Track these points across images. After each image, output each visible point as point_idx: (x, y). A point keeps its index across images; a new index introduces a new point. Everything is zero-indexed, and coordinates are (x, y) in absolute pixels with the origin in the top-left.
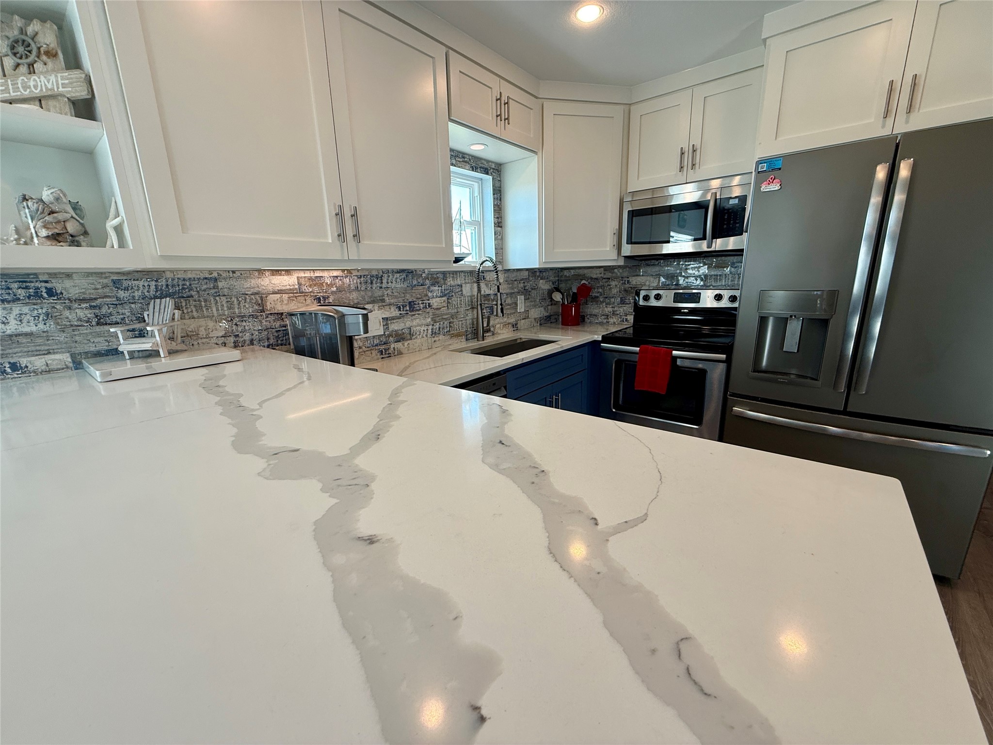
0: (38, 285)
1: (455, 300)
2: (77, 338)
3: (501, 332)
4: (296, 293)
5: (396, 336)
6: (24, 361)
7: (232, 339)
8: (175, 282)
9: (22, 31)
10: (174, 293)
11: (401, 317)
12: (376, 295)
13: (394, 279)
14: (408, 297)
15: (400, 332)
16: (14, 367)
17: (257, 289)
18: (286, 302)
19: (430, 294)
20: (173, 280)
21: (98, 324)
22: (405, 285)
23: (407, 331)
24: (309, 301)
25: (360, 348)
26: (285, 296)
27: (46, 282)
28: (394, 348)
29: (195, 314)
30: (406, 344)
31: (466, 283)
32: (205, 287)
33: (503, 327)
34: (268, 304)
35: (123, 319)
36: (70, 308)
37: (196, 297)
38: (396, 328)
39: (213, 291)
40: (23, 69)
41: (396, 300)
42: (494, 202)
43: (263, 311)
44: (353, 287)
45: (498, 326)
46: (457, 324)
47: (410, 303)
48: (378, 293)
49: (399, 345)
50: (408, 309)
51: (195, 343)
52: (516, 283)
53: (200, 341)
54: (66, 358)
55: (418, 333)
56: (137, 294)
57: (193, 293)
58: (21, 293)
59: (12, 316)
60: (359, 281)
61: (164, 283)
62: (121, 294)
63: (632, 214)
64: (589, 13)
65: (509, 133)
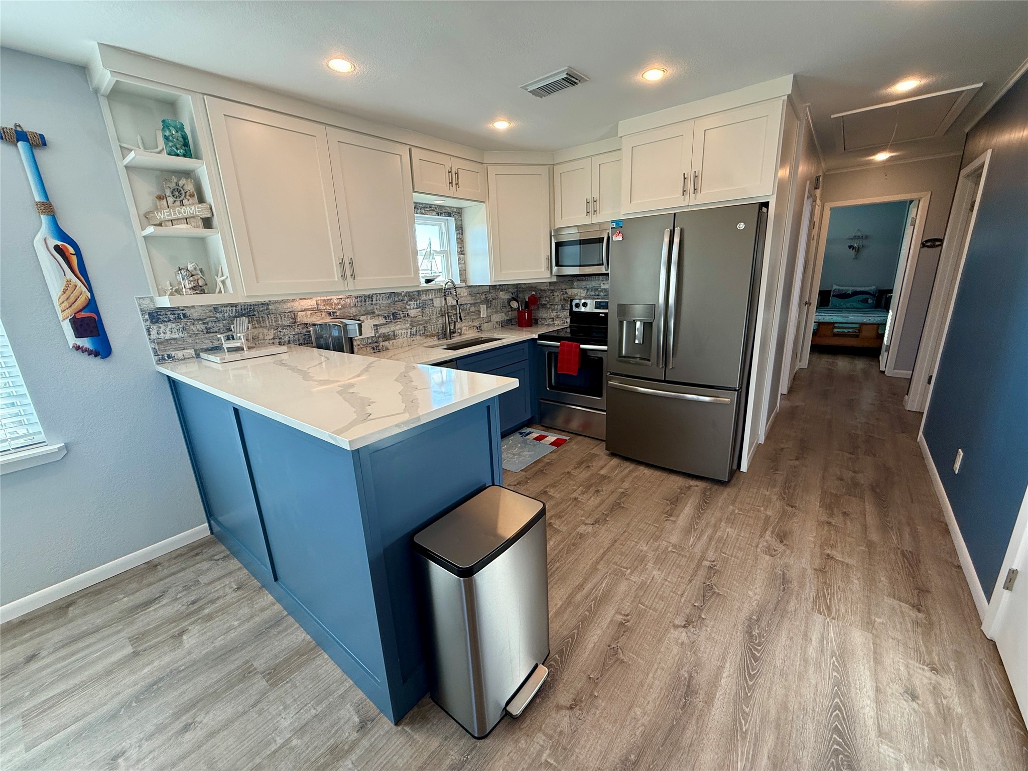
0: (179, 312)
1: (428, 310)
2: (197, 341)
3: (467, 333)
4: (316, 310)
5: (384, 337)
6: (173, 354)
7: (277, 340)
8: (246, 307)
9: (177, 184)
10: (245, 313)
11: (387, 323)
12: (369, 309)
13: (381, 298)
14: (392, 309)
15: (387, 334)
16: (169, 357)
17: (291, 310)
18: (309, 316)
19: (408, 307)
20: (244, 306)
21: (207, 333)
22: (390, 301)
23: (392, 334)
24: (323, 315)
25: (358, 345)
26: (309, 313)
27: (183, 310)
28: (382, 346)
29: (257, 325)
30: (391, 342)
31: (436, 297)
32: (262, 309)
33: (469, 329)
34: (298, 318)
35: (219, 329)
36: (193, 324)
37: (257, 316)
38: (384, 332)
39: (266, 311)
40: (178, 203)
41: (383, 312)
42: (457, 236)
43: (295, 322)
44: (352, 305)
45: (464, 328)
46: (430, 328)
47: (393, 314)
48: (370, 308)
49: (386, 343)
50: (392, 318)
51: (257, 343)
52: (478, 295)
53: (260, 342)
54: (192, 352)
55: (400, 335)
56: (226, 315)
57: (255, 313)
58: (172, 317)
59: (168, 329)
60: (356, 300)
61: (240, 308)
62: (218, 315)
63: (557, 245)
64: (501, 126)
65: (462, 193)
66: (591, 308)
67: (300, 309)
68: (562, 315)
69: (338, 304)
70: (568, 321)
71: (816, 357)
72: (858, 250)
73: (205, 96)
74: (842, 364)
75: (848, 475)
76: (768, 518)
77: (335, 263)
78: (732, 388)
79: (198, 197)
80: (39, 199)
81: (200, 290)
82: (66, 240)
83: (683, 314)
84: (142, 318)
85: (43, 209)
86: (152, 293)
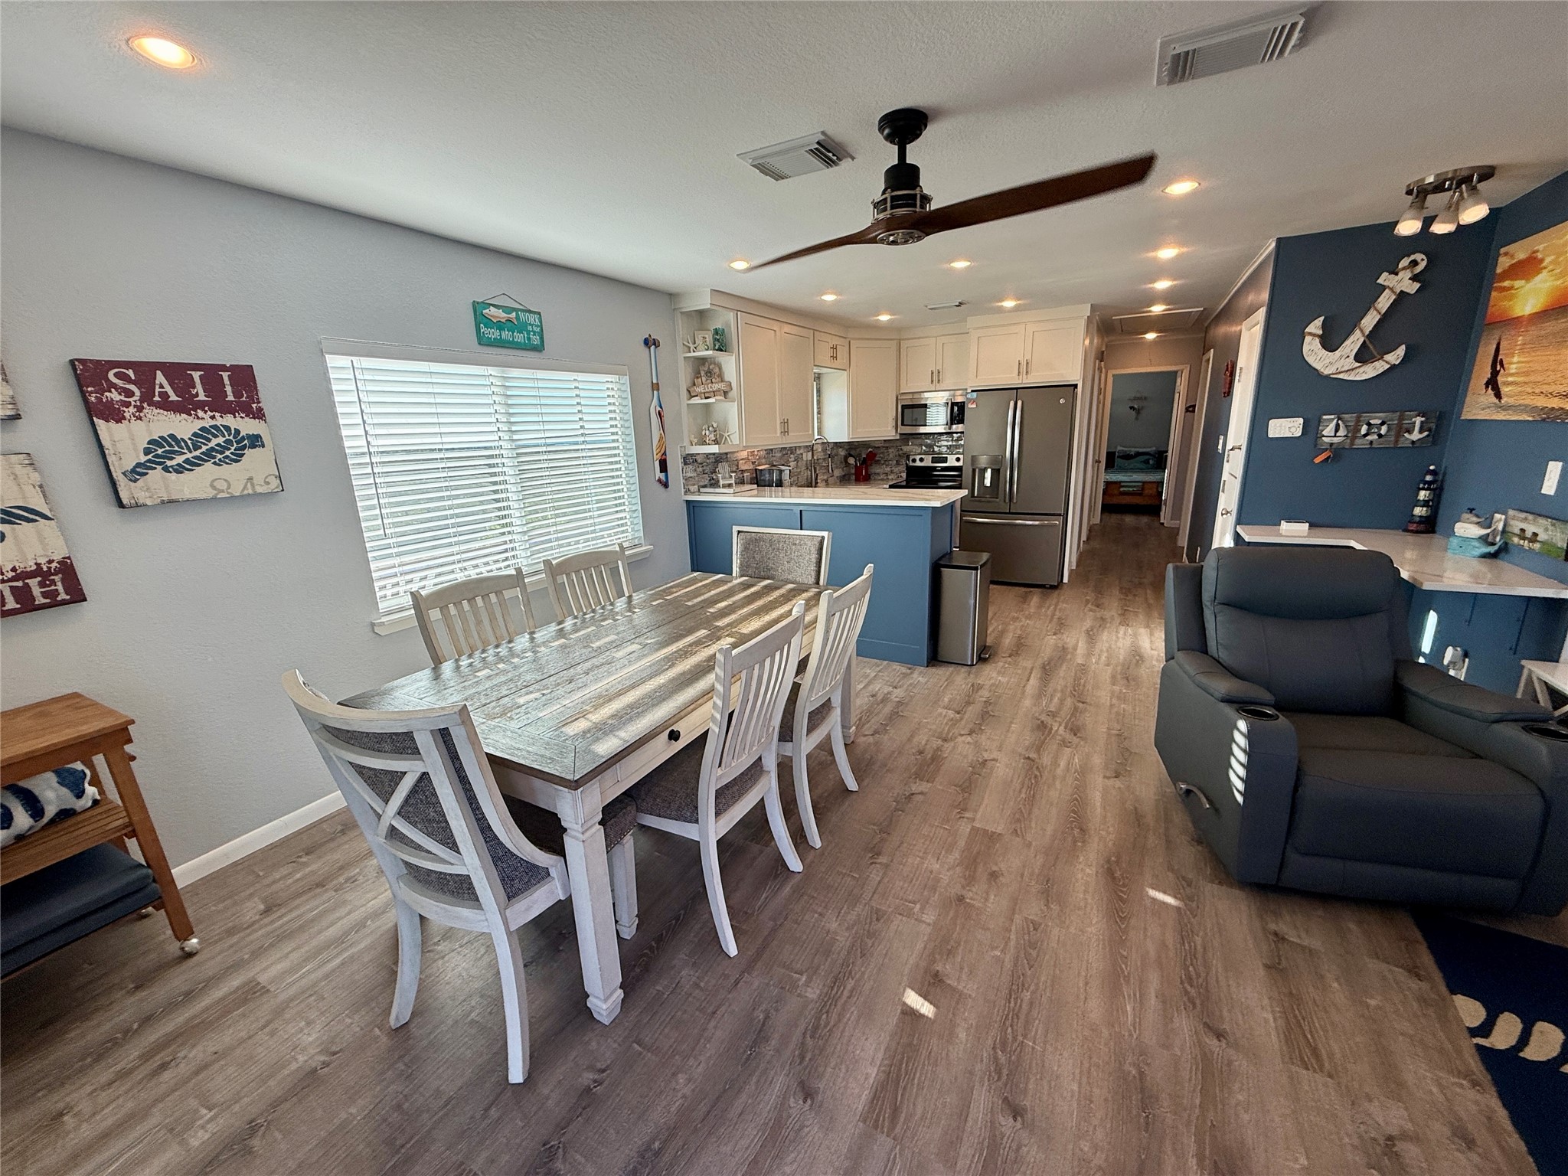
0: (695, 457)
2: (699, 479)
4: (747, 460)
6: (690, 488)
9: (709, 368)
13: (778, 452)
14: (782, 461)
17: (736, 459)
18: (744, 464)
19: (790, 460)
21: (703, 474)
22: (782, 454)
24: (750, 464)
26: (744, 461)
31: (805, 453)
34: (739, 465)
35: (708, 471)
36: (699, 467)
40: (709, 381)
43: (737, 469)
44: (764, 457)
48: (772, 459)
52: (828, 451)
54: (697, 487)
56: (711, 461)
58: (691, 460)
59: (690, 468)
60: (766, 454)
63: (904, 407)
64: (884, 318)
65: (837, 363)
66: (927, 462)
67: (740, 458)
68: (896, 470)
69: (757, 455)
70: (904, 475)
71: (1106, 515)
72: (1138, 411)
73: (739, 313)
74: (1129, 520)
75: (1136, 580)
77: (778, 422)
78: (1060, 515)
79: (721, 376)
80: (655, 381)
81: (716, 442)
82: (661, 407)
83: (1024, 461)
84: (680, 461)
85: (655, 387)
86: (686, 443)
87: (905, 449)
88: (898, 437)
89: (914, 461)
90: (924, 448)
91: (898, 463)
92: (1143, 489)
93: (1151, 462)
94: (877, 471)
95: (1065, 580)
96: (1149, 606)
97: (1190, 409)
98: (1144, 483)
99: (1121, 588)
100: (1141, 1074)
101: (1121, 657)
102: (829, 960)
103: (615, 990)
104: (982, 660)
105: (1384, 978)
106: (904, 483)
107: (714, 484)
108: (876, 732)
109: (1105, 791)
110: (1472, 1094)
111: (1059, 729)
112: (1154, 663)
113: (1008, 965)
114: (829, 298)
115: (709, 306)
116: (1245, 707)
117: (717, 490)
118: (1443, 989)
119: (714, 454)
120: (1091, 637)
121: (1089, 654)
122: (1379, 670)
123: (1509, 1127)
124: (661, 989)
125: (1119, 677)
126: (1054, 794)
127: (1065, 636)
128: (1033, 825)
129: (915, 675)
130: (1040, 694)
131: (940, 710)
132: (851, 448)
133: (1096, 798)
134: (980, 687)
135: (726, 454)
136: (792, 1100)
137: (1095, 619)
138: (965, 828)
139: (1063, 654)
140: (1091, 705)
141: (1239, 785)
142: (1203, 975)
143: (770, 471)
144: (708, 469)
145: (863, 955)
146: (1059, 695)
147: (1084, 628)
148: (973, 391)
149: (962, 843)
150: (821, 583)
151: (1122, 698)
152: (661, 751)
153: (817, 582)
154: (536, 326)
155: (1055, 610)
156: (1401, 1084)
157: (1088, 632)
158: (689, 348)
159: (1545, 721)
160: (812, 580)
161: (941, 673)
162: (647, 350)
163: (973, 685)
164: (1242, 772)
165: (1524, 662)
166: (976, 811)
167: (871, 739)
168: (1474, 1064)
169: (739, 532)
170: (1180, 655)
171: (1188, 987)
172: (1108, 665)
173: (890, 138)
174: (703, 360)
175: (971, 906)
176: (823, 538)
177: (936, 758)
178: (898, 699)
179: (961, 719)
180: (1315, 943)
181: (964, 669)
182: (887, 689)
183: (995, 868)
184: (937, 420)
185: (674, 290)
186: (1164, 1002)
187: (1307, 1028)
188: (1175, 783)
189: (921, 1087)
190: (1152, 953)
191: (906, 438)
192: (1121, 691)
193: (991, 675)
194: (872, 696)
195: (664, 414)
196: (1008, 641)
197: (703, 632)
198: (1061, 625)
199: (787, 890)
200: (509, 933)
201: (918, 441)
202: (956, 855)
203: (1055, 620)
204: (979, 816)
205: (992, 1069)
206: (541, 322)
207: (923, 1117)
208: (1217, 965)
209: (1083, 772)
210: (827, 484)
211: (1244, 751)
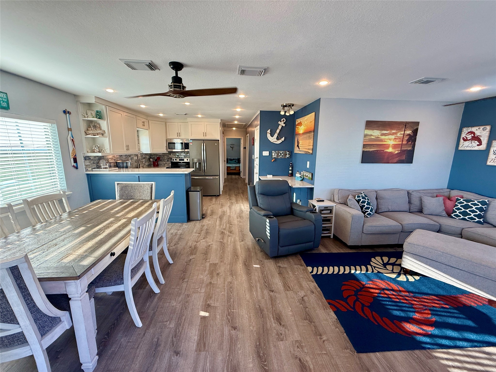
6: (88, 169)
9: (94, 124)
22: (125, 157)
27: (90, 157)
31: (134, 157)
36: (91, 161)
40: (95, 129)
52: (143, 156)
54: (91, 169)
58: (88, 158)
59: (87, 162)
60: (119, 157)
63: (169, 143)
64: (161, 115)
65: (144, 127)
66: (178, 160)
67: (109, 158)
68: (168, 163)
69: (116, 157)
70: (170, 165)
71: (228, 176)
72: (232, 148)
73: (107, 106)
74: (233, 177)
75: (238, 192)
76: (227, 198)
77: (125, 146)
78: (218, 175)
79: (100, 128)
80: (69, 127)
81: (100, 152)
82: (73, 138)
83: (207, 160)
84: (83, 159)
85: (70, 130)
86: (85, 152)
87: (170, 156)
88: (167, 152)
89: (173, 160)
90: (176, 156)
91: (168, 161)
92: (236, 168)
93: (237, 161)
94: (161, 163)
95: (221, 193)
96: (242, 198)
97: (245, 148)
98: (236, 167)
99: (235, 194)
100: (260, 306)
101: (238, 212)
102: (175, 314)
103: (95, 356)
104: (203, 218)
105: (297, 268)
106: (171, 167)
107: (99, 167)
108: (175, 245)
109: (241, 246)
110: (312, 284)
111: (227, 233)
112: (246, 212)
113: (226, 295)
114: (143, 106)
115: (94, 102)
116: (267, 216)
117: (101, 170)
118: (306, 267)
119: (98, 156)
120: (230, 208)
121: (230, 212)
122: (289, 205)
123: (318, 287)
124: (114, 349)
125: (238, 217)
126: (229, 249)
127: (223, 208)
128: (225, 258)
129: (184, 225)
130: (220, 225)
131: (194, 234)
132: (151, 155)
133: (239, 247)
134: (204, 225)
135: (103, 156)
136: (173, 357)
137: (230, 203)
138: (208, 264)
139: (224, 213)
140: (233, 225)
141: (269, 235)
142: (267, 280)
143: (123, 163)
144: (95, 162)
145: (186, 308)
146: (225, 224)
147: (228, 206)
148: (191, 140)
149: (208, 268)
150: (153, 199)
151: (240, 222)
152: (108, 260)
153: (151, 199)
154: (4, 98)
155: (220, 201)
156: (302, 287)
157: (229, 207)
158: (85, 116)
159: (313, 210)
160: (149, 198)
161: (191, 224)
162: (65, 115)
163: (202, 225)
164: (269, 231)
165: (309, 200)
166: (210, 259)
167: (174, 247)
168: (312, 278)
169: (118, 184)
170: (253, 207)
171: (265, 284)
172: (235, 214)
173: (173, 68)
174: (91, 122)
175: (214, 284)
176: (152, 184)
177: (196, 248)
178: (180, 234)
179: (201, 235)
180: (286, 266)
181: (198, 221)
182: (176, 231)
183: (218, 272)
184: (178, 148)
185: (78, 94)
186: (261, 289)
187: (287, 283)
188: (255, 239)
189: (210, 334)
190: (257, 280)
191: (170, 153)
192: (239, 220)
193: (206, 222)
194: (172, 234)
195: (75, 140)
196: (209, 212)
197: (111, 219)
198: (222, 206)
199: (156, 300)
200: (43, 351)
201: (174, 154)
202: (207, 272)
203: (220, 205)
204: (211, 260)
205: (227, 321)
206: (7, 97)
207: (212, 342)
208: (270, 277)
209: (235, 242)
210: (143, 168)
211: (269, 226)
